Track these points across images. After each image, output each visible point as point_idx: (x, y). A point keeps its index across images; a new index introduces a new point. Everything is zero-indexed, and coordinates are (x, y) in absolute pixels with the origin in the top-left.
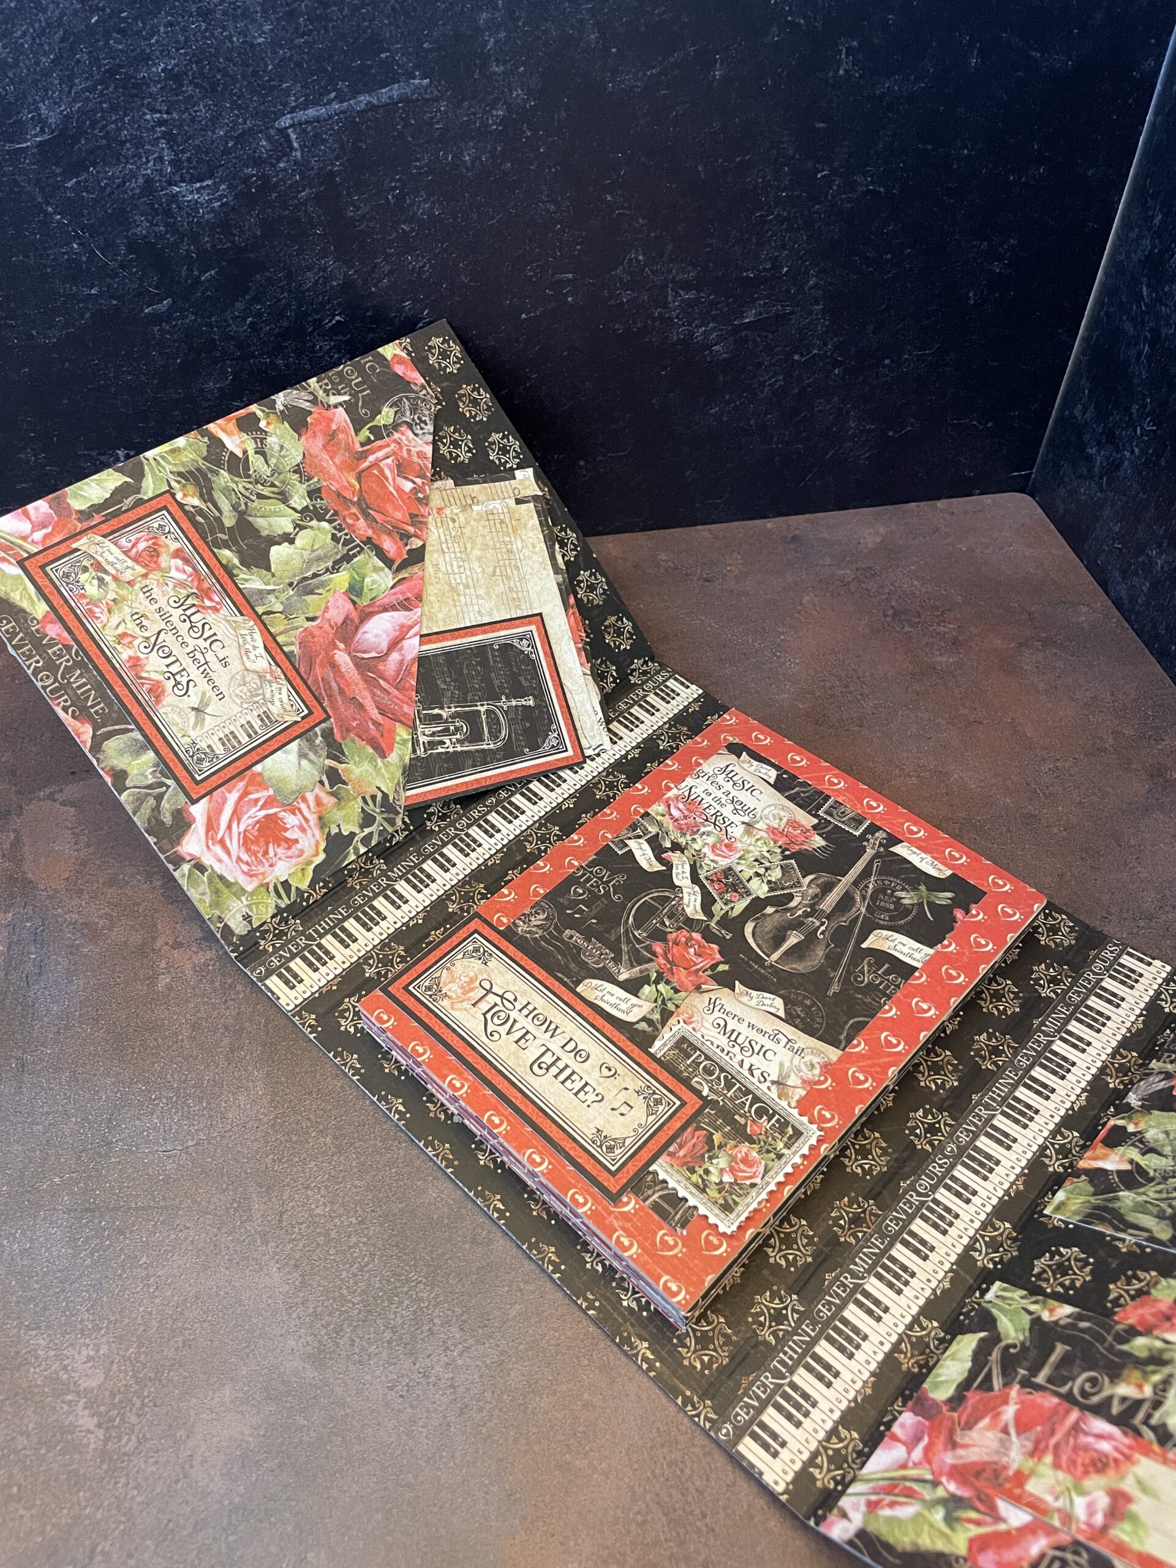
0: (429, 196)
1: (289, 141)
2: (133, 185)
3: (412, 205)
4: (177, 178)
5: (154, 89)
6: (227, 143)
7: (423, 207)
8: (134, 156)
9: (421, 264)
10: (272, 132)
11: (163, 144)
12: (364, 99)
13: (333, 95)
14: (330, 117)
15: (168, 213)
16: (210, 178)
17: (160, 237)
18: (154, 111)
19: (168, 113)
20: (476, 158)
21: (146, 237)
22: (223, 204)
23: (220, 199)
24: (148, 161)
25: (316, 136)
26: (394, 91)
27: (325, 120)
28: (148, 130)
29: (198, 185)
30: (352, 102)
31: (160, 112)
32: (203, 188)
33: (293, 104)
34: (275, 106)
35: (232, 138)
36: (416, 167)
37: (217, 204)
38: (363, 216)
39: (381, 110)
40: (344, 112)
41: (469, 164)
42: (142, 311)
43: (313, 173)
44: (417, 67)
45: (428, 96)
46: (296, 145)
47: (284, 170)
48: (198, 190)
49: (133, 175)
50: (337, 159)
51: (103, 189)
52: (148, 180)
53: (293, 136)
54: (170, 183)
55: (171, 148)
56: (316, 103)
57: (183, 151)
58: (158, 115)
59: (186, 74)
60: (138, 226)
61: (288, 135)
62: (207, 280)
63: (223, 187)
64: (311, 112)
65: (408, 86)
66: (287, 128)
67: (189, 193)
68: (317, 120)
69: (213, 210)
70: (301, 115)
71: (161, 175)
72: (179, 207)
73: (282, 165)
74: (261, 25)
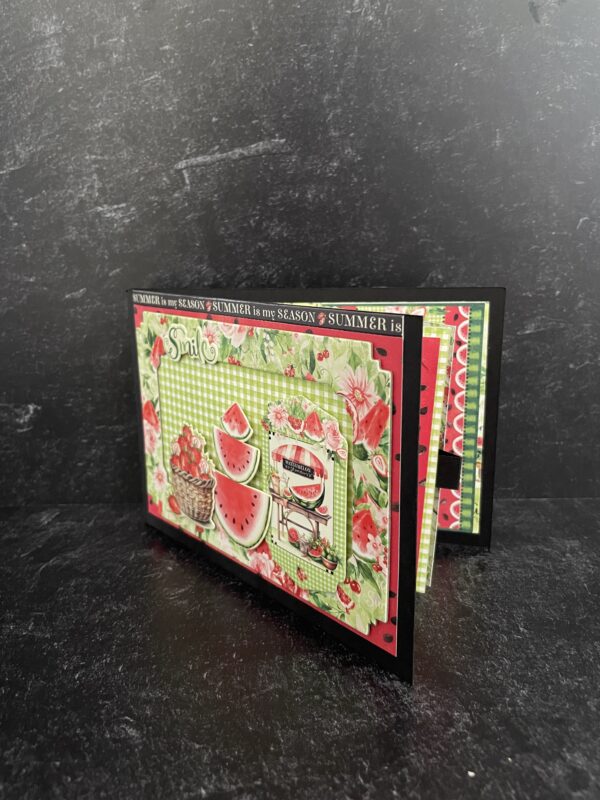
0: (280, 221)
1: (183, 179)
2: (71, 204)
3: (267, 228)
4: (101, 201)
5: (93, 139)
6: (139, 178)
7: (276, 230)
8: (74, 184)
9: (270, 273)
10: (172, 172)
11: (95, 177)
12: (238, 151)
13: (217, 147)
14: (213, 163)
15: (92, 225)
16: (124, 202)
17: (84, 242)
18: (91, 153)
19: (101, 155)
20: (317, 196)
21: (74, 242)
22: (131, 222)
23: (129, 217)
24: (83, 188)
25: (202, 175)
26: (261, 146)
27: (210, 165)
28: (86, 167)
29: (115, 207)
30: (230, 153)
31: (96, 154)
32: (118, 209)
33: (188, 153)
34: (175, 154)
35: (144, 175)
36: (272, 201)
37: (127, 221)
38: (231, 235)
39: (249, 160)
40: (222, 160)
41: (311, 200)
42: (64, 296)
43: (198, 202)
44: (278, 130)
45: (283, 151)
46: (187, 181)
47: (177, 199)
48: (115, 210)
49: (71, 197)
50: (215, 192)
51: (51, 206)
52: (82, 201)
53: (186, 175)
54: (97, 204)
55: (100, 180)
56: (203, 153)
57: (109, 182)
58: (94, 157)
59: (117, 129)
60: (69, 234)
61: (182, 175)
62: (114, 276)
63: (133, 209)
64: (200, 159)
65: (271, 142)
66: (182, 169)
67: (108, 211)
68: (205, 164)
69: (124, 225)
70: (193, 161)
71: (91, 198)
72: (100, 221)
73: (176, 195)
74: (171, 99)
